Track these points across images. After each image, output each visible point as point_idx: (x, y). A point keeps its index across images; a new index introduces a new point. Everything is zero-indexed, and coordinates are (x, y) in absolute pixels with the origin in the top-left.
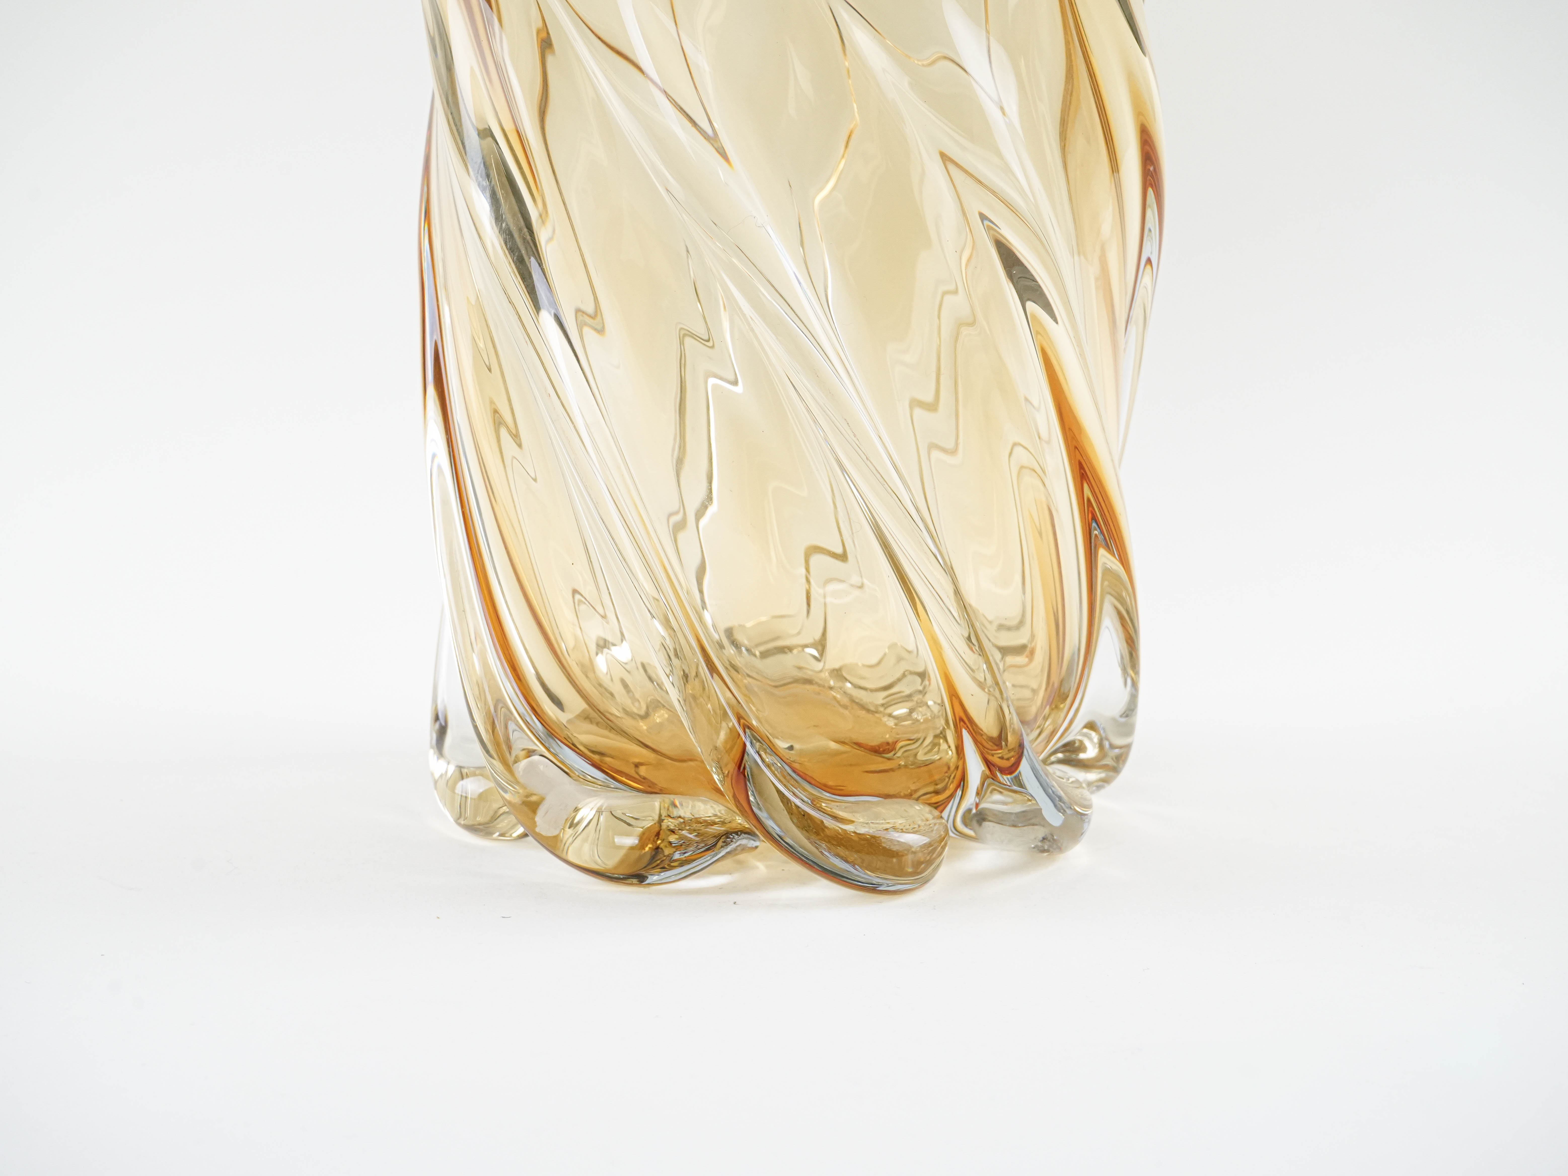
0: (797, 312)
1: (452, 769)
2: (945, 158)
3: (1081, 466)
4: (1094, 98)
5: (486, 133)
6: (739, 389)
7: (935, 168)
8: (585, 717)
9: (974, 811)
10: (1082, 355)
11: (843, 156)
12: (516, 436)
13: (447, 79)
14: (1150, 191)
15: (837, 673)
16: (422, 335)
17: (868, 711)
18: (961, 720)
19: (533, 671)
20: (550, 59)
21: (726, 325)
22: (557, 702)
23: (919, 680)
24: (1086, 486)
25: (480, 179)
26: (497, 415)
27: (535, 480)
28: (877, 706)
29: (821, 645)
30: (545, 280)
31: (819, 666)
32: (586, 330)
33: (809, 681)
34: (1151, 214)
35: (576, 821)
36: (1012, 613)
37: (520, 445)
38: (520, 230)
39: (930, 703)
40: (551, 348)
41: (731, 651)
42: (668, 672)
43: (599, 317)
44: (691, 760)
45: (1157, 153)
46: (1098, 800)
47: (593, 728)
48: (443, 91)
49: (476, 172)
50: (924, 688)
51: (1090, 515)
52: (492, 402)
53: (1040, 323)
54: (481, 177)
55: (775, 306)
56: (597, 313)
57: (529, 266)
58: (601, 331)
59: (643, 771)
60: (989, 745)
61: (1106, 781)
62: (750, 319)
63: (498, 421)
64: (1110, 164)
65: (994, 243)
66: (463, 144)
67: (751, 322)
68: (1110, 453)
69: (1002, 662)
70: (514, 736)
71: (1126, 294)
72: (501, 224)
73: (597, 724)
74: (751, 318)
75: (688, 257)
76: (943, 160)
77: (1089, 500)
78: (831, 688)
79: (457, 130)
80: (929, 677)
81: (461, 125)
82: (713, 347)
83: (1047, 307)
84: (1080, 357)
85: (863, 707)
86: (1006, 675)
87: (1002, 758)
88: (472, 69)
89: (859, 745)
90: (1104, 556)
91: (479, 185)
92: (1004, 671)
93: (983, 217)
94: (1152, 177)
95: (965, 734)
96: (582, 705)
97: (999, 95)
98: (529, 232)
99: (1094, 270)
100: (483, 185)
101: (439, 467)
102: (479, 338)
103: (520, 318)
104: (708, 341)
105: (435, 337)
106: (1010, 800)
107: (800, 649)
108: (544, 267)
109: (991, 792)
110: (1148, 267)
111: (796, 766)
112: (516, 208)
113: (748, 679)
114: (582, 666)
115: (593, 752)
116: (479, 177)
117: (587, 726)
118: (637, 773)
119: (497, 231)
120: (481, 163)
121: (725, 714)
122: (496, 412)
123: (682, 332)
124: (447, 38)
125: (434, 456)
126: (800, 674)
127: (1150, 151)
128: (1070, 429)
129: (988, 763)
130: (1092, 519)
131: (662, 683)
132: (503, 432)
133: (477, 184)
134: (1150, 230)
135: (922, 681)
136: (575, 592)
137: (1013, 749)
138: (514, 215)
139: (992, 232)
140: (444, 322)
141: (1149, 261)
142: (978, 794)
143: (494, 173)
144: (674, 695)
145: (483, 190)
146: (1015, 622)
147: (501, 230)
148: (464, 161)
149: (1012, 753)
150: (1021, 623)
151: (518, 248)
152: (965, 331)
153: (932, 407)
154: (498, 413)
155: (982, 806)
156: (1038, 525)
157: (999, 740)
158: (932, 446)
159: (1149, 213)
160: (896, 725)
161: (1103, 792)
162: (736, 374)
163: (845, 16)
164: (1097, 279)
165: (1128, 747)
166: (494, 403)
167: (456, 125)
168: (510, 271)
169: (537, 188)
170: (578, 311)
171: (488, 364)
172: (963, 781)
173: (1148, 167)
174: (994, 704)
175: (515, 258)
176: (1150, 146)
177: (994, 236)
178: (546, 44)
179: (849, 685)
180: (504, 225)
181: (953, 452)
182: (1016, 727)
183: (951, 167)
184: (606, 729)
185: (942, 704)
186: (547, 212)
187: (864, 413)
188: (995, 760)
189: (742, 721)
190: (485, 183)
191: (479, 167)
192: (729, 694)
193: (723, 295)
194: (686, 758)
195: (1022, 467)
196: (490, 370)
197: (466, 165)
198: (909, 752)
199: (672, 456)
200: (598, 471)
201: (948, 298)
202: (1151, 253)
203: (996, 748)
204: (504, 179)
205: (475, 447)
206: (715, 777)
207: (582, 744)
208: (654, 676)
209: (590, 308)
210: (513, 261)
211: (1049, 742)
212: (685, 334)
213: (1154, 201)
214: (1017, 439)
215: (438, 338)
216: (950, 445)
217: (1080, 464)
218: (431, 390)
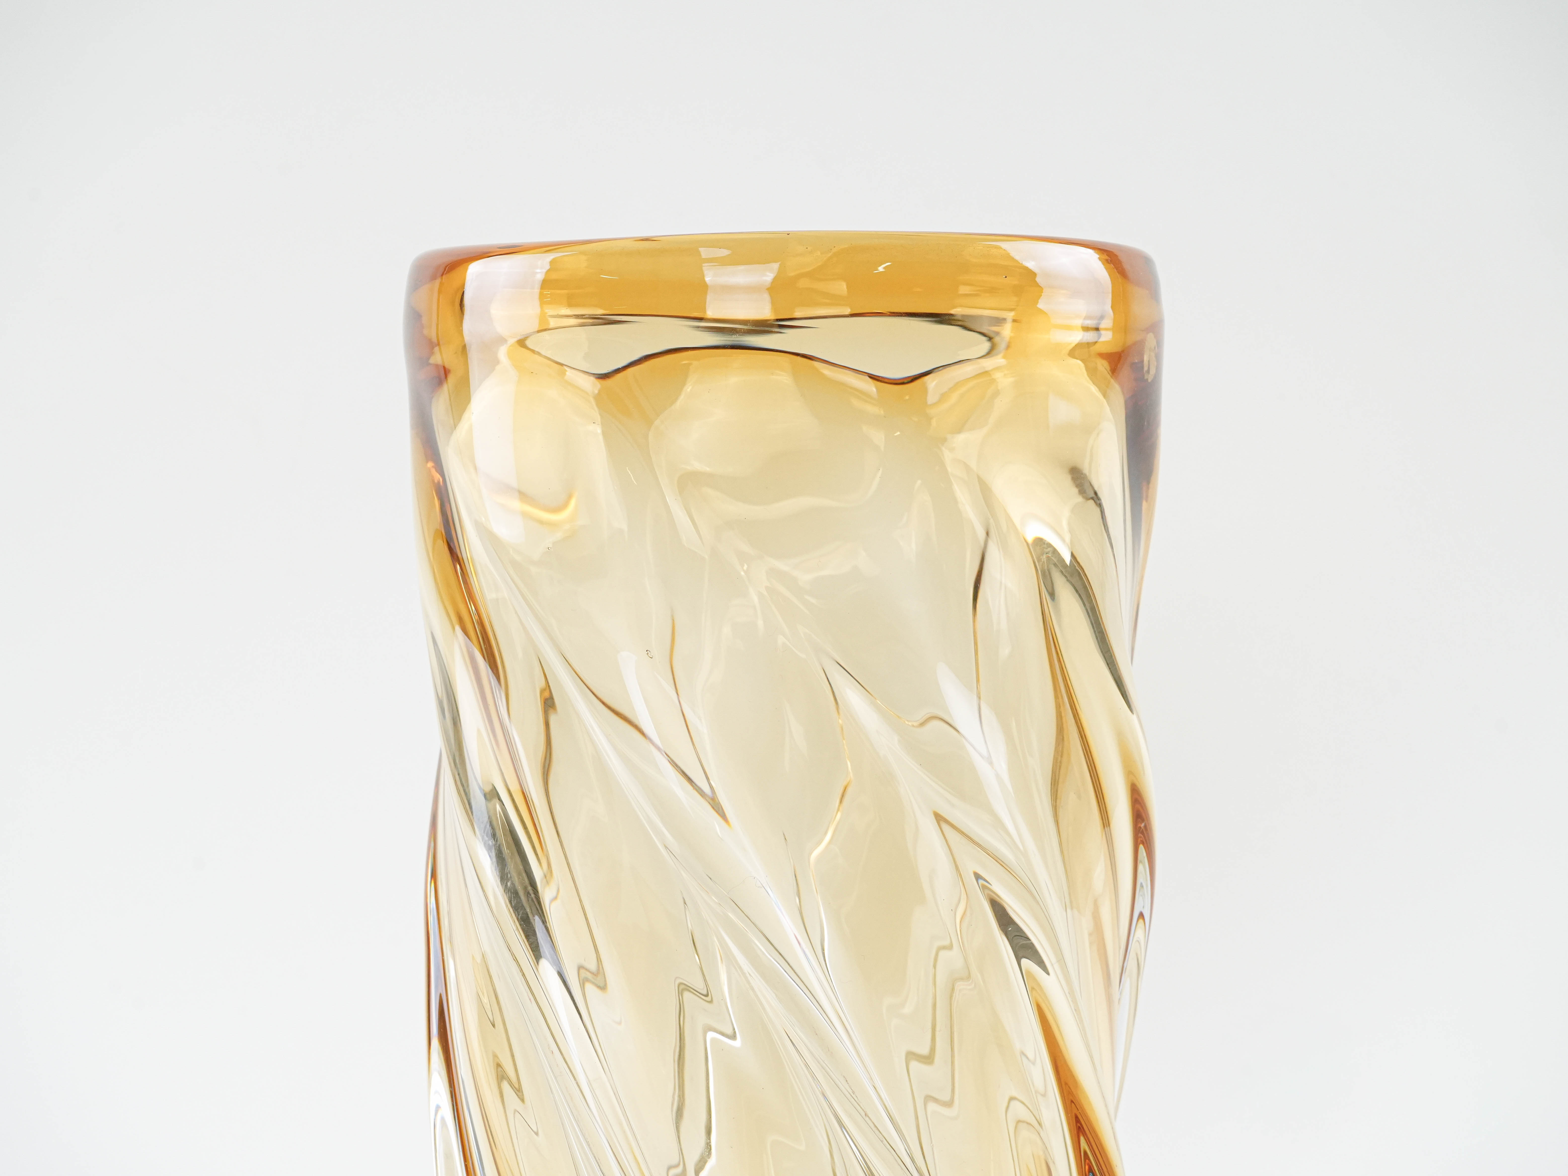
0: (796, 971)
2: (939, 818)
3: (1077, 1120)
4: (1086, 758)
5: (492, 795)
6: (737, 1043)
7: (929, 826)
10: (1077, 1011)
11: (838, 810)
12: (519, 1091)
13: (455, 740)
14: (1142, 849)
16: (427, 989)
20: (553, 719)
21: (724, 977)
24: (1082, 1139)
25: (487, 839)
26: (500, 1069)
27: (537, 1134)
30: (549, 938)
32: (589, 987)
34: (1143, 868)
37: (523, 1100)
38: (525, 888)
40: (552, 1003)
45: (1147, 809)
48: (450, 752)
49: (483, 831)
51: (1087, 1167)
52: (495, 1056)
53: (1034, 979)
54: (487, 836)
55: (771, 961)
56: (599, 972)
57: (533, 924)
58: (603, 988)
62: (748, 975)
63: (501, 1076)
64: (1101, 821)
65: (989, 902)
66: (470, 804)
67: (750, 978)
68: (1106, 1106)
71: (1120, 948)
72: (507, 883)
74: (750, 974)
75: (685, 907)
76: (936, 820)
77: (1085, 1153)
79: (464, 791)
81: (468, 786)
82: (711, 1002)
83: (1041, 963)
84: (1074, 1012)
88: (479, 731)
91: (485, 844)
93: (978, 877)
94: (1142, 833)
97: (988, 751)
98: (533, 890)
99: (1087, 924)
100: (489, 844)
101: (443, 1119)
102: (483, 994)
103: (524, 975)
104: (707, 995)
105: (440, 991)
108: (548, 926)
110: (1141, 921)
112: (521, 867)
116: (485, 837)
119: (502, 890)
120: (487, 822)
122: (499, 1065)
123: (682, 987)
124: (455, 701)
125: (438, 1108)
127: (1141, 809)
128: (1066, 1084)
130: (1089, 1172)
132: (505, 1085)
133: (483, 843)
134: (1142, 886)
138: (519, 874)
139: (987, 891)
140: (449, 977)
141: (1141, 915)
143: (500, 833)
145: (489, 849)
147: (507, 890)
148: (470, 821)
151: (523, 906)
152: (960, 985)
153: (928, 1059)
154: (502, 1068)
158: (928, 1098)
159: (1140, 867)
162: (734, 1029)
163: (840, 680)
164: (1090, 934)
166: (498, 1058)
167: (463, 786)
168: (515, 928)
169: (542, 849)
170: (580, 968)
171: (492, 1019)
173: (1139, 825)
175: (519, 917)
176: (1140, 803)
177: (988, 895)
178: (549, 704)
180: (509, 884)
181: (949, 1104)
183: (945, 827)
186: (551, 872)
187: (860, 1065)
190: (491, 842)
191: (485, 827)
193: (719, 946)
195: (1019, 1122)
196: (494, 1026)
197: (472, 825)
199: (672, 1111)
200: (599, 1126)
201: (943, 954)
202: (1143, 907)
204: (510, 839)
205: (479, 1103)
209: (592, 966)
210: (518, 919)
212: (683, 988)
213: (1145, 854)
214: (1014, 1094)
215: (442, 991)
216: (946, 1097)
217: (1077, 1117)
218: (435, 1042)
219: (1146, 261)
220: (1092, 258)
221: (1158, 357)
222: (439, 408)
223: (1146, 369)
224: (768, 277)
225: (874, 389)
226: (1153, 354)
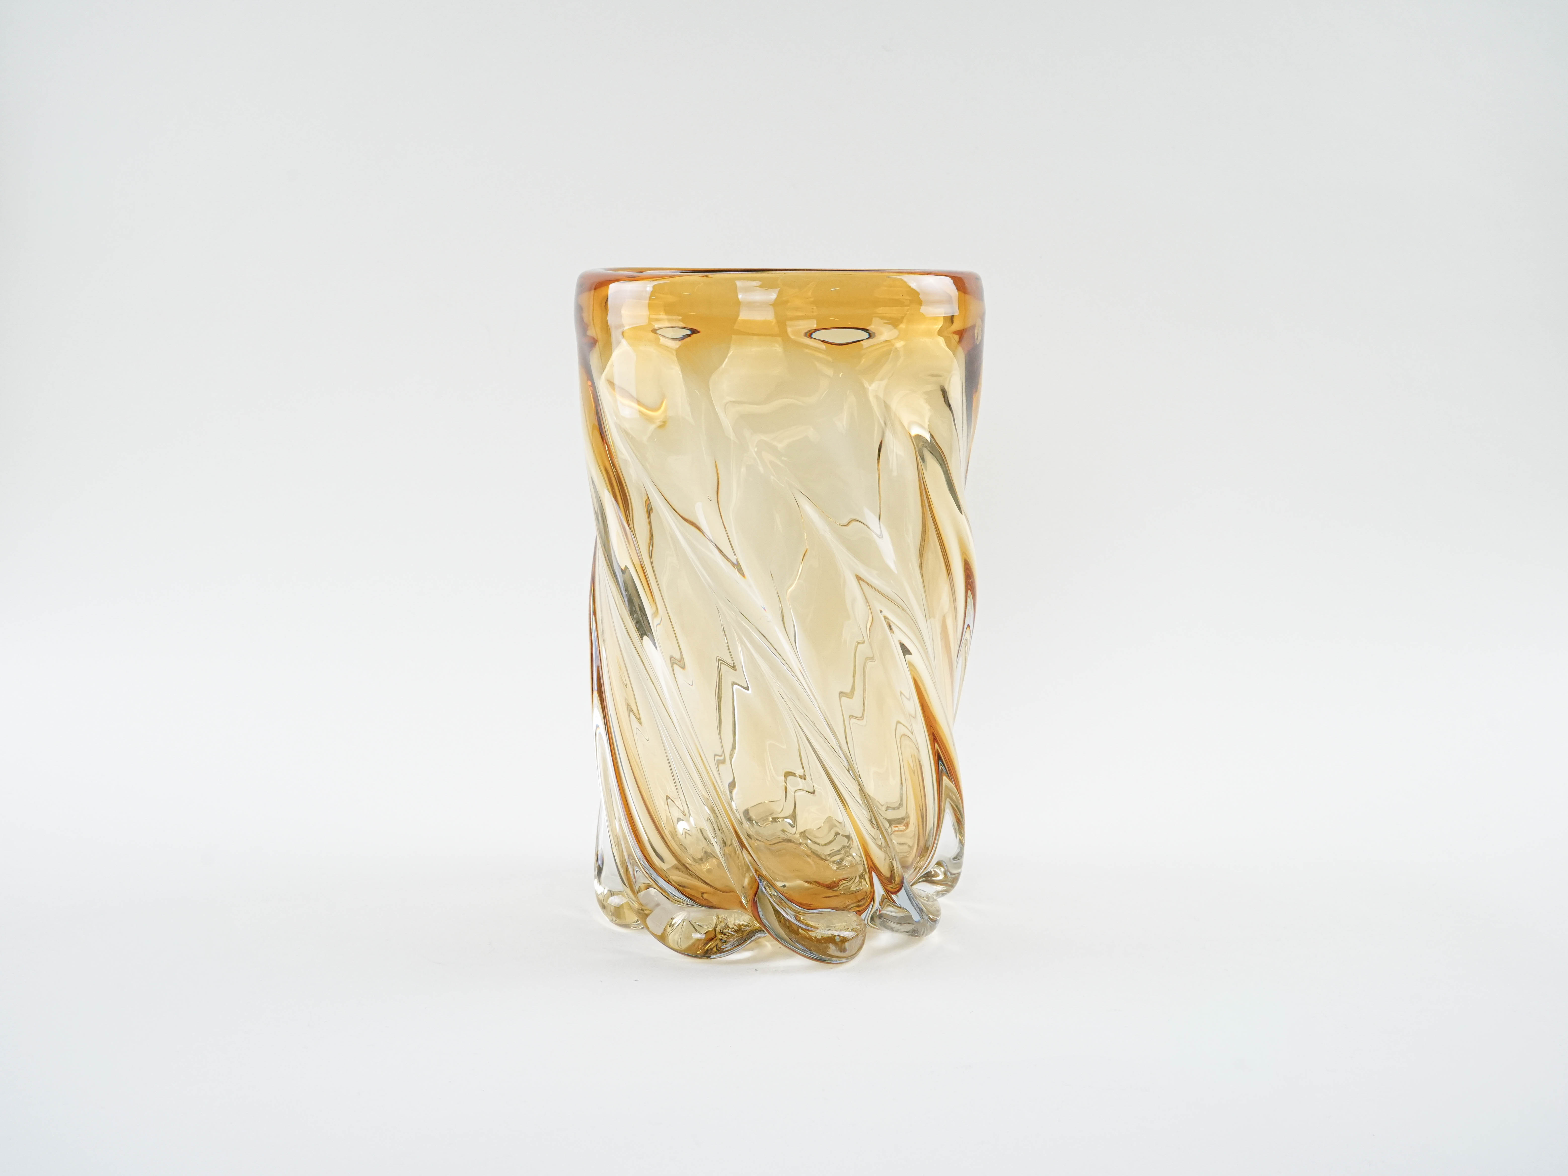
0: (782, 655)
1: (606, 891)
2: (858, 578)
3: (934, 735)
4: (939, 540)
5: (626, 570)
6: (749, 691)
7: (852, 582)
8: (676, 868)
9: (878, 914)
11: (801, 564)
12: (639, 719)
14: (969, 592)
15: (803, 834)
16: (592, 662)
17: (822, 859)
18: (871, 867)
19: (647, 838)
21: (741, 655)
22: (662, 859)
23: (847, 840)
24: (936, 745)
25: (622, 591)
27: (648, 741)
28: (826, 856)
29: (793, 816)
31: (793, 830)
33: (789, 841)
34: (970, 600)
35: (673, 923)
36: (894, 799)
37: (641, 723)
39: (854, 854)
41: (746, 825)
42: (714, 836)
43: (682, 661)
44: (730, 892)
45: (972, 573)
46: (943, 902)
47: (680, 873)
50: (850, 845)
51: (938, 758)
53: (912, 665)
55: (768, 650)
56: (681, 659)
58: (683, 668)
59: (705, 896)
60: (886, 882)
61: (946, 892)
63: (630, 710)
64: (947, 573)
67: (755, 657)
69: (890, 829)
70: (639, 875)
71: (957, 643)
73: (682, 871)
74: (756, 655)
77: (938, 751)
78: (800, 844)
79: (610, 565)
80: (852, 840)
81: (612, 563)
82: (735, 670)
85: (819, 856)
86: (893, 837)
87: (892, 888)
89: (818, 883)
90: (945, 780)
92: (891, 834)
95: (874, 874)
96: (674, 862)
100: (624, 594)
101: (600, 733)
104: (733, 666)
106: (897, 911)
107: (782, 819)
109: (887, 906)
110: (968, 629)
111: (786, 895)
113: (758, 842)
114: (671, 833)
115: (679, 885)
117: (677, 872)
118: (702, 897)
121: (748, 868)
122: (628, 705)
123: (720, 661)
125: (597, 727)
126: (783, 836)
127: (969, 573)
128: (928, 717)
129: (887, 891)
130: (939, 760)
131: (710, 840)
132: (632, 716)
134: (969, 611)
135: (848, 841)
136: (668, 797)
137: (898, 884)
140: (603, 658)
141: (968, 626)
142: (880, 905)
143: (630, 589)
144: (717, 849)
146: (897, 805)
148: (613, 579)
149: (898, 886)
150: (901, 805)
152: (870, 663)
153: (851, 695)
154: (630, 706)
155: (882, 912)
156: (913, 768)
157: (891, 879)
158: (851, 717)
159: (969, 599)
160: (837, 868)
161: (946, 896)
162: (748, 684)
163: (802, 500)
164: (941, 634)
165: (959, 874)
166: (628, 701)
167: (610, 562)
170: (672, 657)
171: (625, 683)
172: (873, 899)
173: (968, 580)
174: (888, 861)
176: (969, 570)
178: (649, 509)
179: (809, 841)
181: (862, 719)
182: (900, 873)
183: (862, 583)
184: (687, 874)
185: (861, 857)
186: (657, 610)
188: (889, 888)
189: (758, 873)
192: (750, 858)
193: (739, 640)
194: (729, 891)
195: (902, 734)
196: (626, 687)
197: (615, 581)
198: (846, 887)
200: (682, 740)
201: (860, 646)
202: (970, 623)
203: (889, 883)
204: (635, 593)
205: (619, 724)
206: (744, 901)
207: (674, 881)
208: (706, 836)
209: (678, 656)
211: (917, 873)
212: (722, 664)
213: (972, 596)
214: (898, 718)
215: (599, 664)
216: (860, 715)
217: (933, 733)
218: (596, 693)
219: (976, 279)
220: (949, 281)
221: (982, 331)
222: (594, 360)
223: (976, 337)
224: (773, 296)
225: (825, 347)
226: (980, 329)
